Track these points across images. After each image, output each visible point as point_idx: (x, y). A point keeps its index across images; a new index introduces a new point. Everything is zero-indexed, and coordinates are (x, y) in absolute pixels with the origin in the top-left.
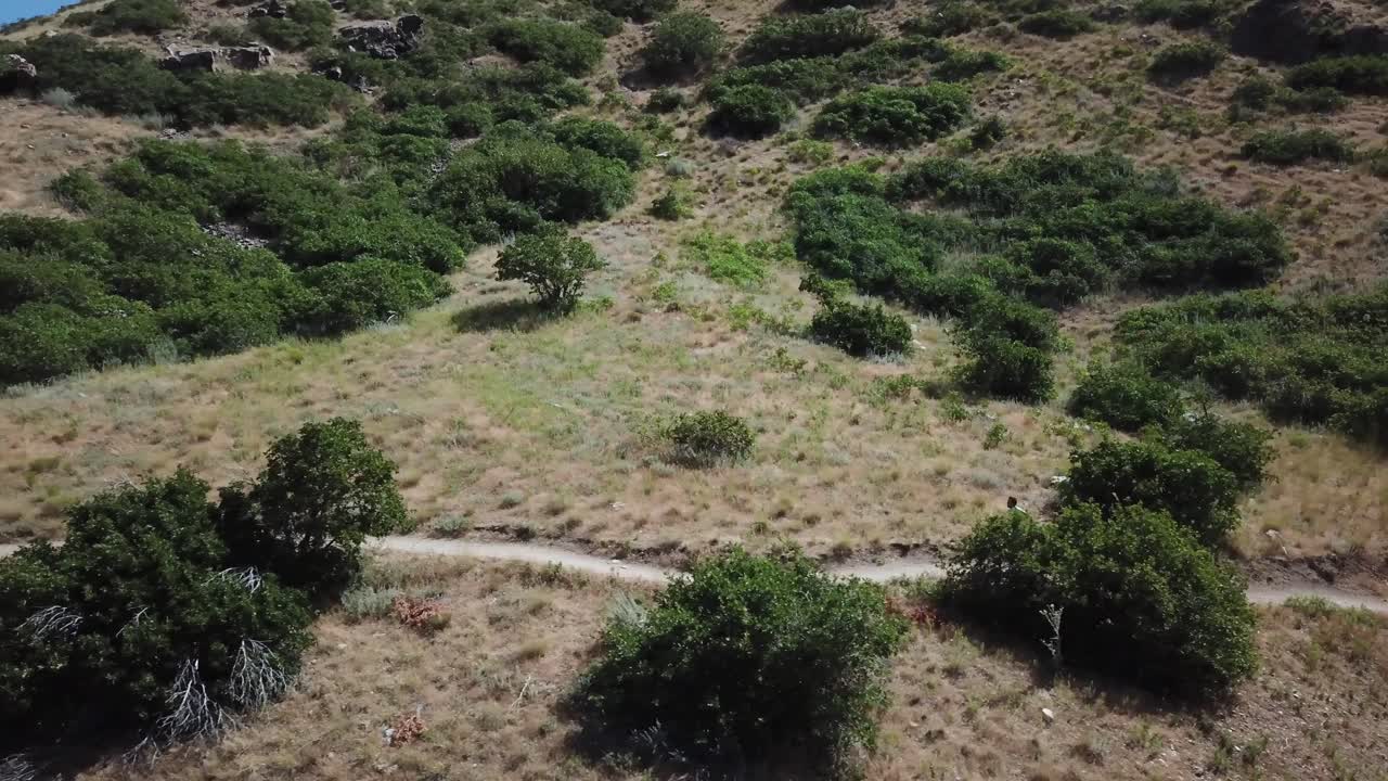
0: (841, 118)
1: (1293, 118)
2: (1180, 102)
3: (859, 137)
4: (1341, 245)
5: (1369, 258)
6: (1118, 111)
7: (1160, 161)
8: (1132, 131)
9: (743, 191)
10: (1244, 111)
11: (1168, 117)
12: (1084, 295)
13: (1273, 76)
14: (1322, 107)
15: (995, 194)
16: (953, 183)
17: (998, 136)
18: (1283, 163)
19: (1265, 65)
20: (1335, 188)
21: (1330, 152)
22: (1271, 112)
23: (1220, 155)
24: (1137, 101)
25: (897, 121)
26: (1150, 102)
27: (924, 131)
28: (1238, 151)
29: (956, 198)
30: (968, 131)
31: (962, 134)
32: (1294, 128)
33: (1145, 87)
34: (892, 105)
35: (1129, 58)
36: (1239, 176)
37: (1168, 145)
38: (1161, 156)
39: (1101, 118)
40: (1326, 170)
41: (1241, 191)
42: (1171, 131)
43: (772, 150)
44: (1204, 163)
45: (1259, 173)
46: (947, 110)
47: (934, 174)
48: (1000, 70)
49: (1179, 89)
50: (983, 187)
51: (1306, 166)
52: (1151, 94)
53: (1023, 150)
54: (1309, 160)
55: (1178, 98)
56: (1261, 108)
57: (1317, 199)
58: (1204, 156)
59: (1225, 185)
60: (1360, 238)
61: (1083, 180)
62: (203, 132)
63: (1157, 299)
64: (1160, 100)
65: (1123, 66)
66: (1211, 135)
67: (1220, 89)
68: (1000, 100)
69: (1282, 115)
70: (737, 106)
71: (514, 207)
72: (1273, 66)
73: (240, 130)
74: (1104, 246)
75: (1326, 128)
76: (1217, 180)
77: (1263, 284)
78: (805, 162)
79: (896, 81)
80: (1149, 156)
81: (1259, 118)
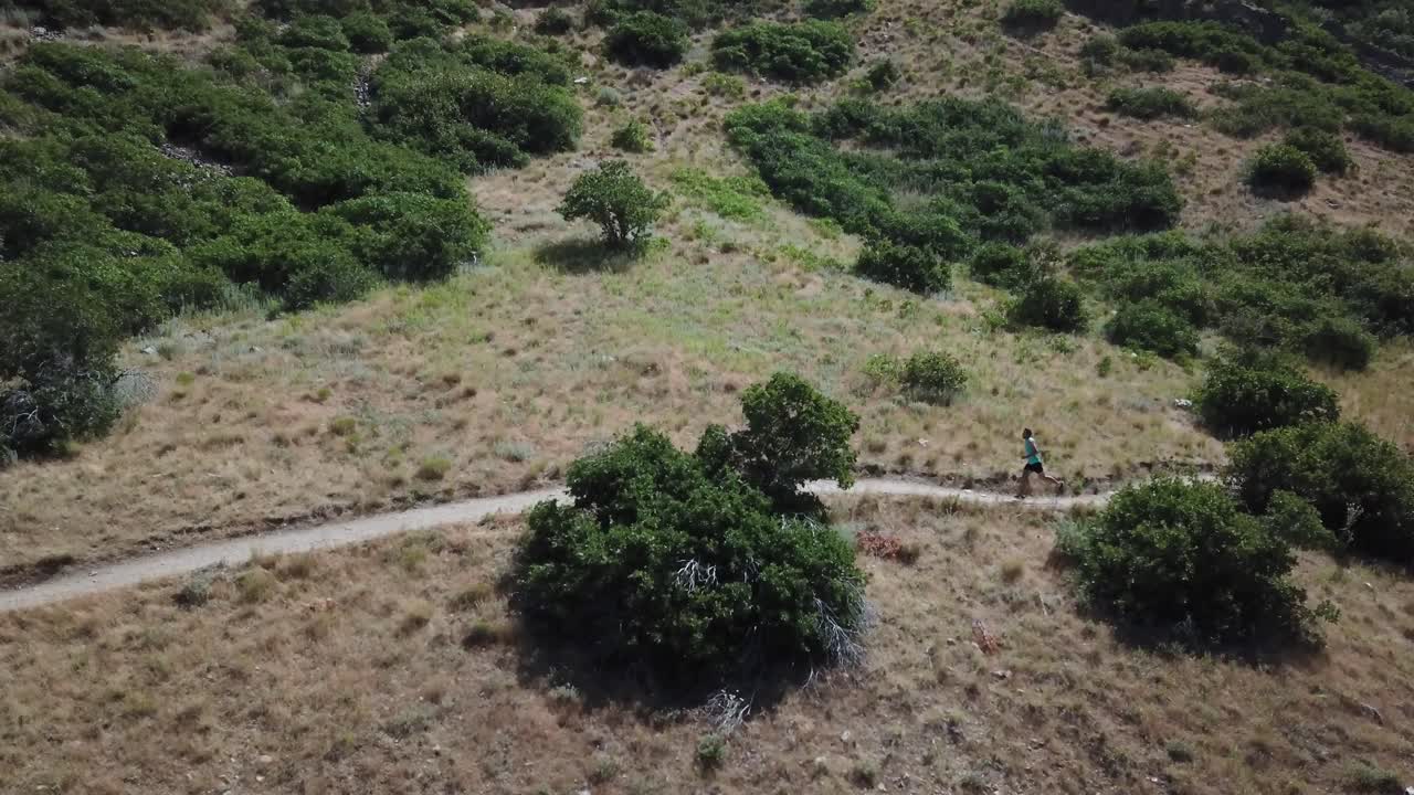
0: (740, 50)
1: (1136, 76)
2: (1038, 54)
3: (763, 72)
4: (1216, 192)
5: (1241, 205)
6: (988, 59)
7: (1042, 110)
8: (1009, 81)
9: (682, 125)
10: (1096, 67)
11: (1035, 69)
12: (1031, 234)
13: (1107, 34)
14: (1157, 67)
15: (916, 136)
16: (876, 124)
17: (893, 78)
18: (1147, 118)
19: (1097, 24)
20: (1193, 142)
21: (1176, 108)
22: (1118, 69)
23: (1090, 107)
24: (1002, 51)
25: (798, 58)
26: (1013, 53)
27: (823, 70)
28: (1102, 103)
29: (880, 139)
30: (863, 71)
31: (857, 73)
32: (1142, 85)
33: (1004, 38)
34: (787, 41)
35: (981, 8)
36: (1114, 127)
37: (1042, 96)
38: (1040, 106)
39: (976, 66)
40: (1178, 124)
41: (1121, 143)
42: (1041, 82)
43: (686, 81)
44: (1079, 113)
45: (1127, 125)
46: (838, 50)
47: (855, 114)
48: (870, 12)
49: (1033, 42)
50: (903, 130)
51: (1162, 119)
52: (1011, 45)
53: (918, 93)
54: (1165, 115)
55: (1036, 50)
56: (1109, 65)
57: (1184, 151)
58: (1079, 107)
59: (1103, 135)
60: (1228, 187)
61: (988, 126)
62: (83, 34)
63: (1089, 239)
64: (1021, 51)
65: (977, 16)
66: (1075, 88)
67: (1068, 45)
68: (876, 41)
69: (1127, 72)
70: (641, 35)
71: (486, 136)
72: (1104, 26)
73: (121, 33)
74: (1029, 189)
75: (1167, 87)
76: (1096, 130)
77: (1170, 227)
78: (722, 95)
79: (772, 15)
80: (1032, 105)
81: (1110, 74)
